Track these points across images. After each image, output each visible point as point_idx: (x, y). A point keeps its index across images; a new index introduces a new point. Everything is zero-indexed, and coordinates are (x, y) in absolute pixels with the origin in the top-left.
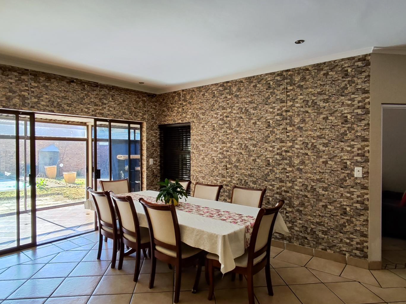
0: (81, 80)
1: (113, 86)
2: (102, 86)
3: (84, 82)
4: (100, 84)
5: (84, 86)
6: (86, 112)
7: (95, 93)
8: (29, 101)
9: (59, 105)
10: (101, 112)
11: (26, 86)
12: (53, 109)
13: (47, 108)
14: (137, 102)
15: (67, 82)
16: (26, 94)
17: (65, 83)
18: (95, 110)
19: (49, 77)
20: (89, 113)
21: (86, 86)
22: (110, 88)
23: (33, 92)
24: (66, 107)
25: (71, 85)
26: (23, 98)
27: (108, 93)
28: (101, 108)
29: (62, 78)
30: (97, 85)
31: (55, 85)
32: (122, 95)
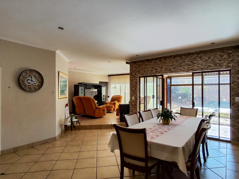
0: (180, 54)
1: (200, 51)
2: (193, 54)
3: (182, 55)
4: (192, 53)
5: (182, 57)
6: (183, 70)
7: (188, 58)
8: (158, 71)
9: (170, 70)
10: (192, 68)
11: (157, 64)
12: (167, 72)
13: (165, 72)
14: (221, 56)
15: (173, 58)
16: (157, 68)
17: (172, 58)
18: (188, 68)
19: (165, 58)
20: (185, 70)
21: (183, 57)
22: (198, 53)
23: (159, 66)
24: (173, 70)
25: (175, 59)
26: (156, 69)
27: (197, 57)
28: (192, 66)
29: (171, 56)
30: (189, 54)
31: (168, 61)
32: (208, 54)
